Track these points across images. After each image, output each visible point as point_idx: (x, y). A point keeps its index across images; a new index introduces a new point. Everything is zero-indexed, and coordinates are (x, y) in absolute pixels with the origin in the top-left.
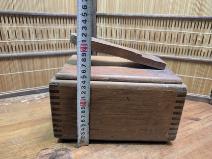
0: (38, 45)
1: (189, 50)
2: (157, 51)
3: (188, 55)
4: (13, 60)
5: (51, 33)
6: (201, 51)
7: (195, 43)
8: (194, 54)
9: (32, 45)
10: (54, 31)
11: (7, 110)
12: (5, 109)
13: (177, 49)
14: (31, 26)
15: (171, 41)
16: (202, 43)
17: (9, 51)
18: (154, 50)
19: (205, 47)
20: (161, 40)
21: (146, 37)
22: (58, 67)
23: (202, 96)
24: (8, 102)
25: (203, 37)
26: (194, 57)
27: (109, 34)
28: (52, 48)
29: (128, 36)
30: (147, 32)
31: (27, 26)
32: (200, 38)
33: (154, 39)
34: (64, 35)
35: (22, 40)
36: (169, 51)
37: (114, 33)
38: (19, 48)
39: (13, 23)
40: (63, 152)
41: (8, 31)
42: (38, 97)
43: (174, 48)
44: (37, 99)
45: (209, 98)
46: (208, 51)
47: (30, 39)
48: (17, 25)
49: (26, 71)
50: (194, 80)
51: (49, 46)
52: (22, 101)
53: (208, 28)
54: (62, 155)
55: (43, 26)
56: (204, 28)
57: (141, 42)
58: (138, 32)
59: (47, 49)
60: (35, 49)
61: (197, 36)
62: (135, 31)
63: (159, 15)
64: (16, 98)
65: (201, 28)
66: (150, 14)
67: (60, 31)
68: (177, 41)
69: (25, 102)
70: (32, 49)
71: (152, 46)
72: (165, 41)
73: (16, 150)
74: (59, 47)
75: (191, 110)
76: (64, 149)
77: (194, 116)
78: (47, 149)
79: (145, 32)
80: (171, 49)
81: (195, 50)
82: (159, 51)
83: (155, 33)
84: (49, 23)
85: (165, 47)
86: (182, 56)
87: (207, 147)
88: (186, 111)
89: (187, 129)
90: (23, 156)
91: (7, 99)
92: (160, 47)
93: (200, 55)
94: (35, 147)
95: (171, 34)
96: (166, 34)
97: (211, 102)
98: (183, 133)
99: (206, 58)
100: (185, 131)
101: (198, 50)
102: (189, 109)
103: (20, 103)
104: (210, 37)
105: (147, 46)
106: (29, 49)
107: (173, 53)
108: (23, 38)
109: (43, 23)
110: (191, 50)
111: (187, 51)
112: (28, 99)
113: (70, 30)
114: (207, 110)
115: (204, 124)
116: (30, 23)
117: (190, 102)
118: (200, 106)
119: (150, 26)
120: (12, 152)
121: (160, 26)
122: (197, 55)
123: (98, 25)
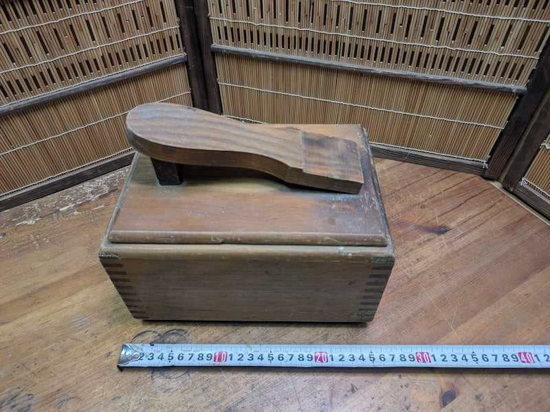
0: (58, 70)
1: (451, 58)
2: (369, 59)
3: (447, 70)
4: (7, 119)
5: (81, 30)
6: (482, 62)
7: (470, 42)
8: (463, 70)
9: (41, 73)
10: (87, 22)
11: (37, 240)
12: (32, 237)
13: (420, 54)
14: (24, 26)
15: (406, 36)
16: (486, 43)
18: (362, 57)
19: (493, 52)
20: (381, 30)
21: (342, 21)
23: (468, 160)
24: (30, 216)
25: (492, 26)
26: (461, 76)
27: (241, 9)
28: (94, 67)
29: (293, 15)
30: (343, 9)
31: (14, 29)
32: (481, 31)
33: (363, 29)
34: (118, 28)
35: (13, 68)
36: (400, 59)
37: (254, 8)
43: (413, 53)
44: (92, 198)
45: (485, 165)
46: (499, 63)
47: (33, 61)
49: (46, 136)
50: (454, 127)
51: (87, 66)
52: (61, 210)
53: (507, 3)
55: (56, 17)
56: (498, 2)
57: (329, 33)
58: (319, 8)
59: (84, 74)
60: (54, 81)
61: (476, 23)
62: (312, 4)
64: (43, 199)
65: (489, 3)
67: (103, 19)
68: (422, 35)
69: (69, 210)
70: (46, 84)
71: (357, 46)
72: (392, 32)
73: (88, 342)
74: (113, 64)
75: (435, 201)
76: (174, 331)
77: (437, 220)
78: (145, 332)
79: (339, 7)
80: (405, 53)
81: (467, 60)
82: (375, 60)
83: (366, 11)
84: (70, 7)
85: (391, 49)
86: (431, 73)
87: (443, 302)
88: (423, 207)
89: (414, 260)
90: (104, 353)
91: (26, 207)
92: (377, 48)
93: (477, 73)
94: (121, 332)
95: (408, 16)
96: (395, 15)
97: (487, 174)
98: (404, 271)
99: (492, 80)
100: (410, 265)
101: (474, 60)
102: (432, 200)
103: (58, 217)
104: (511, 26)
105: (344, 44)
106: (38, 87)
107: (410, 64)
108: (13, 61)
109: (53, 11)
110: (456, 57)
111: (447, 61)
112: (74, 202)
113: (133, 11)
114: (472, 200)
115: (454, 243)
116: (18, 17)
117: (441, 174)
118: (460, 185)
120: (82, 346)
122: (470, 72)
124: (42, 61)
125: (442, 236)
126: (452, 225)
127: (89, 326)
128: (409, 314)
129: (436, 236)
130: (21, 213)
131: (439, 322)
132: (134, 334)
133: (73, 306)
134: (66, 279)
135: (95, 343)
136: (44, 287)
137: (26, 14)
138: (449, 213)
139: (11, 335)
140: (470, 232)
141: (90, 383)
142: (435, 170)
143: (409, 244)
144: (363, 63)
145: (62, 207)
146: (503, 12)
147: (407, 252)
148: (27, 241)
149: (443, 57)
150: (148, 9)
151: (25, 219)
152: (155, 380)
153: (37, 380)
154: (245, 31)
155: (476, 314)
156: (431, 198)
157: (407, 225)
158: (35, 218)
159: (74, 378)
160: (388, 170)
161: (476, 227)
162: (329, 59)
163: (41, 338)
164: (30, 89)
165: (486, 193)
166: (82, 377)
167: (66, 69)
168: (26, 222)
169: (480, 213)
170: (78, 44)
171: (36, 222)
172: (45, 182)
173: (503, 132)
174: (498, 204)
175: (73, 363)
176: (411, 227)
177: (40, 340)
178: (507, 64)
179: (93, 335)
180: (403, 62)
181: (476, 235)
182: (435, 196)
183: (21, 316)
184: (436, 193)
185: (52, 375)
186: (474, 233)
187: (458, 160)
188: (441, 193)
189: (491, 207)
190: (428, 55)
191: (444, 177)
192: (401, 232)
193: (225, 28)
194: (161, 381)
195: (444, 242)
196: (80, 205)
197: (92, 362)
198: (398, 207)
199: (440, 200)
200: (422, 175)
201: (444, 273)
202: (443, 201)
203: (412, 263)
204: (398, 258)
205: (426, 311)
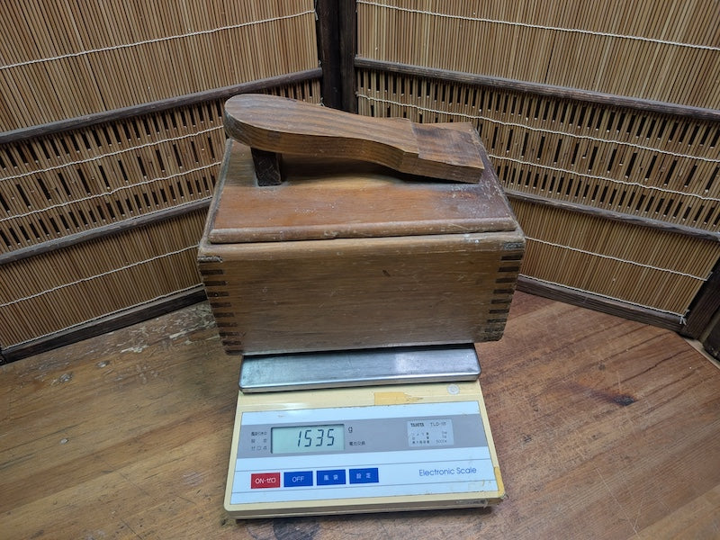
0: (188, 183)
1: (643, 197)
3: (638, 208)
6: (681, 204)
7: (667, 181)
8: (658, 210)
9: (171, 187)
12: (139, 368)
14: (162, 140)
15: (590, 167)
16: (687, 183)
17: (113, 216)
18: (535, 185)
19: (695, 195)
20: (561, 159)
21: (514, 145)
23: (661, 312)
24: (136, 342)
25: (695, 168)
26: (655, 217)
30: (516, 134)
31: (151, 142)
32: (681, 171)
33: (539, 156)
35: (144, 182)
36: (581, 192)
38: (140, 201)
39: (109, 143)
41: (101, 168)
43: (598, 186)
45: (682, 320)
46: (702, 207)
47: (164, 174)
48: (122, 147)
49: (164, 253)
50: (645, 273)
52: (171, 337)
55: (195, 130)
56: (703, 142)
57: (498, 157)
58: (489, 130)
60: (182, 194)
61: (675, 162)
62: (481, 126)
63: (562, 89)
65: (691, 142)
66: (534, 83)
68: (609, 169)
69: (179, 337)
70: (174, 197)
71: (530, 173)
72: (573, 162)
73: (201, 505)
75: (617, 361)
77: (620, 387)
79: (512, 131)
80: (588, 187)
81: (662, 200)
82: (551, 189)
84: (211, 119)
85: (571, 181)
86: (618, 210)
87: (624, 495)
88: (602, 368)
89: (590, 437)
90: (218, 520)
91: (132, 330)
92: (554, 178)
93: (675, 215)
95: (592, 148)
96: (577, 146)
97: (684, 331)
98: (578, 450)
99: (693, 225)
100: (584, 443)
101: (671, 201)
102: (614, 359)
103: (168, 345)
104: (717, 169)
105: (515, 170)
106: (165, 200)
107: (593, 198)
108: (145, 175)
109: (194, 124)
110: (650, 197)
111: (639, 199)
114: (665, 364)
115: (640, 420)
116: (158, 130)
117: (626, 325)
118: (651, 343)
119: (528, 116)
120: (193, 509)
121: (562, 121)
122: (666, 213)
123: (361, 93)
124: (173, 174)
125: (626, 409)
126: (639, 395)
127: (202, 485)
128: (583, 507)
129: (617, 407)
130: (127, 337)
131: (619, 521)
133: (183, 458)
136: (151, 432)
137: (166, 127)
138: (636, 379)
139: (114, 487)
140: (661, 405)
142: (619, 320)
143: (584, 415)
144: (535, 192)
145: (172, 334)
146: (709, 153)
147: (581, 426)
148: (134, 373)
149: (634, 194)
151: (131, 345)
155: (665, 515)
156: (613, 356)
157: (582, 390)
158: (142, 344)
160: (559, 315)
161: (669, 401)
163: (147, 494)
164: (157, 203)
165: (682, 356)
167: (197, 182)
168: (132, 349)
169: (675, 382)
170: (213, 156)
171: (144, 350)
172: (155, 301)
173: (705, 283)
174: (698, 371)
175: (184, 529)
176: (587, 394)
177: (147, 497)
178: (713, 209)
179: (207, 496)
180: (585, 194)
181: (667, 411)
182: (617, 354)
183: (125, 465)
184: (619, 351)
186: (667, 407)
187: (648, 311)
188: (625, 351)
189: (689, 375)
190: (615, 191)
191: (629, 330)
192: (574, 398)
195: (628, 416)
196: (193, 333)
198: (571, 366)
199: (624, 361)
200: (603, 326)
201: (627, 458)
202: (628, 362)
203: (587, 441)
204: (569, 432)
205: (603, 506)
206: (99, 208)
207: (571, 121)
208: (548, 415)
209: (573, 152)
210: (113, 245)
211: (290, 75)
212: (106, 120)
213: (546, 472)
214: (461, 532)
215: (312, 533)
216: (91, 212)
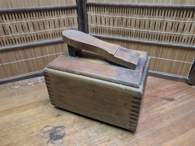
0: (37, 36)
1: (171, 37)
2: (142, 37)
3: (170, 41)
4: (17, 50)
5: (47, 24)
6: (182, 38)
7: (177, 31)
8: (176, 41)
9: (31, 36)
10: (49, 22)
11: (17, 93)
12: (16, 92)
13: (160, 35)
14: (29, 21)
15: (154, 29)
16: (183, 31)
17: (13, 43)
18: (139, 37)
19: (186, 34)
20: (146, 27)
21: (132, 24)
22: (56, 53)
23: (181, 77)
24: (17, 85)
25: (185, 25)
26: (175, 43)
27: (99, 22)
28: (49, 37)
29: (116, 23)
30: (132, 20)
31: (25, 21)
32: (181, 26)
33: (139, 27)
34: (58, 25)
35: (23, 33)
36: (153, 37)
37: (103, 21)
38: (21, 40)
39: (13, 19)
40: (60, 129)
41: (10, 27)
42: (41, 80)
43: (157, 35)
44: (40, 81)
45: (188, 78)
46: (188, 38)
47: (29, 32)
48: (16, 21)
49: (29, 58)
50: (174, 63)
51: (46, 36)
53: (189, 17)
54: (59, 131)
55: (39, 19)
56: (186, 16)
57: (128, 29)
58: (124, 20)
59: (45, 38)
60: (35, 40)
61: (179, 24)
62: (122, 19)
63: (144, 4)
64: (23, 81)
65: (182, 17)
66: (136, 3)
67: (54, 21)
68: (160, 29)
69: (31, 84)
70: (32, 40)
71: (137, 33)
72: (149, 28)
73: (26, 127)
74: (55, 36)
75: (169, 90)
76: (60, 127)
77: (170, 96)
78: (49, 126)
79: (131, 20)
80: (154, 35)
81: (177, 37)
82: (144, 38)
83: (140, 21)
84: (44, 16)
85: (149, 34)
86: (164, 42)
87: (173, 125)
88: (164, 92)
89: (161, 109)
90: (31, 132)
91: (17, 82)
92: (144, 34)
93: (181, 42)
94: (39, 125)
95: (154, 22)
96: (150, 22)
97: (189, 82)
98: (157, 113)
99: (187, 44)
100: (159, 111)
101: (179, 37)
102: (167, 90)
103: (27, 86)
104: (191, 25)
105: (133, 33)
106: (30, 41)
107: (156, 39)
108: (23, 31)
109: (39, 17)
110: (173, 37)
111: (169, 38)
112: (34, 82)
113: (64, 20)
114: (184, 91)
115: (177, 104)
116: (28, 17)
117: (171, 82)
118: (179, 86)
119: (135, 14)
120: (23, 129)
121: (145, 15)
122: (178, 42)
123: (88, 13)
124: (32, 32)
125: (172, 102)
126: (176, 98)
127: (28, 122)
128: (159, 128)
129: (169, 101)
130: (15, 84)
131: (172, 133)
132: (44, 126)
133: (24, 115)
134: (24, 105)
135: (28, 128)
136: (15, 108)
137: (30, 17)
138: (175, 94)
140: (183, 101)
141: (23, 143)
142: (168, 80)
143: (158, 104)
144: (139, 39)
145: (29, 83)
146: (188, 20)
147: (157, 106)
148: (14, 93)
149: (168, 36)
150: (69, 20)
151: (15, 86)
152: (49, 144)
153: (2, 139)
154: (99, 29)
155: (188, 130)
156: (167, 89)
157: (157, 97)
158: (19, 86)
159: (17, 140)
161: (186, 100)
162: (128, 38)
163: (9, 124)
164: (27, 41)
165: (189, 89)
166: (20, 140)
167: (40, 36)
169: (187, 95)
170: (45, 28)
172: (26, 75)
173: (193, 65)
175: (18, 134)
176: (159, 98)
177: (8, 125)
178: (192, 38)
179: (28, 125)
180: (154, 38)
182: (168, 88)
183: (3, 116)
184: (169, 87)
185: (9, 138)
186: (185, 101)
187: (177, 77)
188: (171, 88)
189: (191, 93)
190: (162, 36)
191: (172, 83)
192: (155, 99)
193: (93, 28)
194: (51, 145)
196: (36, 83)
197: (25, 135)
198: (154, 91)
199: (171, 90)
200: (163, 82)
201: (173, 115)
202: (172, 90)
203: (159, 110)
204: (154, 108)
205: (166, 128)
206: (8, 40)
207: (147, 15)
208: (147, 103)
209: (149, 25)
210: (12, 53)
211: (68, 5)
212: (12, 11)
213: (146, 119)
214: (116, 136)
215: (63, 136)
216: (6, 41)
